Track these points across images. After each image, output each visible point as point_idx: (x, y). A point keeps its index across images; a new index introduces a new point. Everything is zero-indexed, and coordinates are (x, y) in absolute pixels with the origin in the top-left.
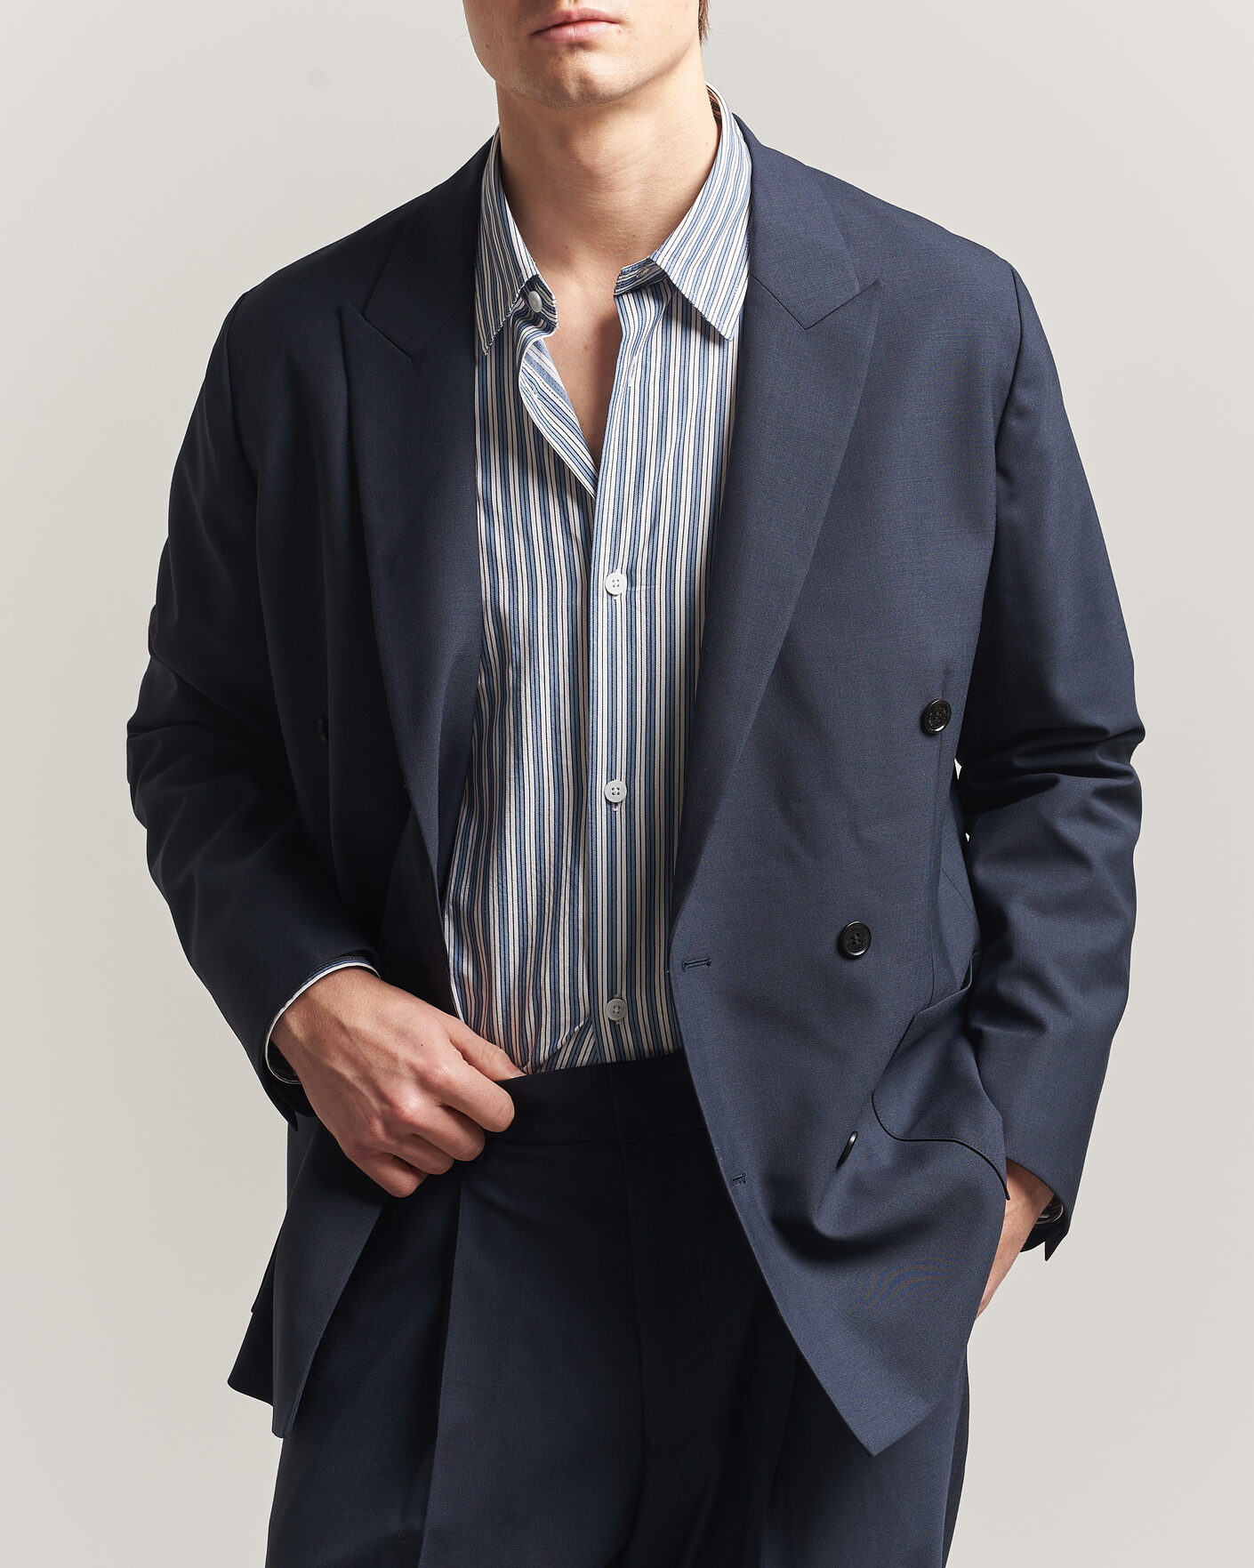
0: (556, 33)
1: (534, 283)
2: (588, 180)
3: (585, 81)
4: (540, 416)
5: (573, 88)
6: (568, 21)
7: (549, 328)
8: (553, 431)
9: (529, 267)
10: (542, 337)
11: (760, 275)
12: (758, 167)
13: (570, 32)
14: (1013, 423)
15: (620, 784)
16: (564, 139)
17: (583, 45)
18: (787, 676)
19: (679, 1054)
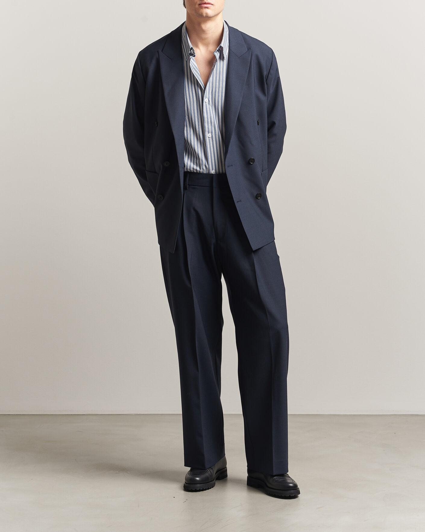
0: (203, 5)
1: (192, 48)
2: (203, 31)
3: (207, 14)
4: (193, 71)
5: (204, 15)
6: (205, 3)
7: (194, 56)
8: (195, 73)
9: (191, 46)
10: (193, 58)
11: (231, 49)
12: (230, 30)
13: (206, 5)
14: (270, 76)
15: (210, 134)
16: (199, 24)
17: (207, 8)
18: (239, 120)
19: (225, 174)
